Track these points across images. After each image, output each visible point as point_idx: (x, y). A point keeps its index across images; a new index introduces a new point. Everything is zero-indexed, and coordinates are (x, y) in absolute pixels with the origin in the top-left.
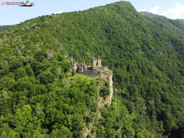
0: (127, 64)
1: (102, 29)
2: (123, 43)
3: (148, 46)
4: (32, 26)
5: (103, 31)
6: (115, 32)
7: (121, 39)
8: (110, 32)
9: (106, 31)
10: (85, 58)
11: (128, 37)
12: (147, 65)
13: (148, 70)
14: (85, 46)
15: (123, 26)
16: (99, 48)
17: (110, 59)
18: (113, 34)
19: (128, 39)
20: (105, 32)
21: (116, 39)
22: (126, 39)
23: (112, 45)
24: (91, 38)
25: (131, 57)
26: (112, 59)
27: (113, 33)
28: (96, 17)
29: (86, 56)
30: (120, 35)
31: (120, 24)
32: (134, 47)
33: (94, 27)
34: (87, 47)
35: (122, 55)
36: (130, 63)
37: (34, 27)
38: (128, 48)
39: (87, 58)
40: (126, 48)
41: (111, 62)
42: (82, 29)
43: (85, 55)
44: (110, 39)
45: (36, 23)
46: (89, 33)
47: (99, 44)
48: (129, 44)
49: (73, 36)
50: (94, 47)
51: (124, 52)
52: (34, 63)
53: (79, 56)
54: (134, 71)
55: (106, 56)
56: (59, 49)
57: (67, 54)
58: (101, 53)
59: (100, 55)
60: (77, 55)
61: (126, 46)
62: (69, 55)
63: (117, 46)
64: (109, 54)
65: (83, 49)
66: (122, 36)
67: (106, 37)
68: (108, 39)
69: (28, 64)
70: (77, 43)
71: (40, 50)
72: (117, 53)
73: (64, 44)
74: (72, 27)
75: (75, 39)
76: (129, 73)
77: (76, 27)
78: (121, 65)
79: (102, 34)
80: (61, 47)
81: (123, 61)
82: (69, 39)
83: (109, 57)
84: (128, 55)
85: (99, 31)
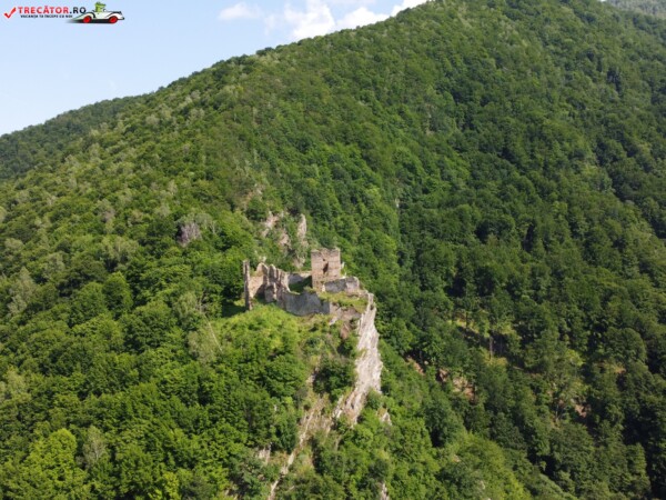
0: (528, 221)
1: (440, 89)
2: (520, 138)
3: (622, 140)
4: (182, 106)
5: (446, 98)
6: (491, 96)
7: (513, 121)
8: (471, 100)
9: (457, 96)
10: (359, 211)
11: (539, 113)
12: (610, 221)
13: (612, 240)
14: (364, 163)
15: (524, 68)
16: (425, 165)
17: (461, 206)
18: (482, 105)
19: (542, 122)
20: (455, 98)
21: (494, 121)
22: (533, 121)
23: (477, 148)
24: (395, 129)
25: (544, 193)
26: (466, 206)
27: (484, 102)
28: (419, 45)
29: (366, 204)
30: (509, 105)
31: (515, 62)
32: (564, 150)
33: (409, 85)
34: (374, 169)
35: (511, 186)
36: (538, 218)
38: (538, 156)
39: (368, 211)
40: (533, 157)
41: (461, 219)
42: (361, 99)
43: (360, 200)
44: (472, 127)
45: (196, 94)
46: (390, 109)
47: (426, 149)
48: (545, 139)
49: (322, 132)
50: (404, 165)
51: (521, 174)
52: (135, 264)
53: (337, 205)
54: (551, 249)
55: (446, 194)
56: (250, 194)
57: (278, 209)
58: (430, 184)
59: (426, 191)
60: (328, 204)
61: (532, 151)
62: (289, 210)
63: (497, 150)
64: (462, 184)
65: (354, 178)
66: (516, 112)
67: (454, 119)
68: (464, 127)
69: (120, 266)
70: (332, 160)
71: (169, 212)
72: (495, 179)
73: (278, 169)
74: (320, 96)
75: (330, 143)
76: (529, 256)
77: (339, 92)
78: (503, 228)
79: (440, 108)
80: (262, 183)
81: (512, 210)
82: (303, 146)
83: (457, 197)
84: (535, 186)
85: (427, 99)
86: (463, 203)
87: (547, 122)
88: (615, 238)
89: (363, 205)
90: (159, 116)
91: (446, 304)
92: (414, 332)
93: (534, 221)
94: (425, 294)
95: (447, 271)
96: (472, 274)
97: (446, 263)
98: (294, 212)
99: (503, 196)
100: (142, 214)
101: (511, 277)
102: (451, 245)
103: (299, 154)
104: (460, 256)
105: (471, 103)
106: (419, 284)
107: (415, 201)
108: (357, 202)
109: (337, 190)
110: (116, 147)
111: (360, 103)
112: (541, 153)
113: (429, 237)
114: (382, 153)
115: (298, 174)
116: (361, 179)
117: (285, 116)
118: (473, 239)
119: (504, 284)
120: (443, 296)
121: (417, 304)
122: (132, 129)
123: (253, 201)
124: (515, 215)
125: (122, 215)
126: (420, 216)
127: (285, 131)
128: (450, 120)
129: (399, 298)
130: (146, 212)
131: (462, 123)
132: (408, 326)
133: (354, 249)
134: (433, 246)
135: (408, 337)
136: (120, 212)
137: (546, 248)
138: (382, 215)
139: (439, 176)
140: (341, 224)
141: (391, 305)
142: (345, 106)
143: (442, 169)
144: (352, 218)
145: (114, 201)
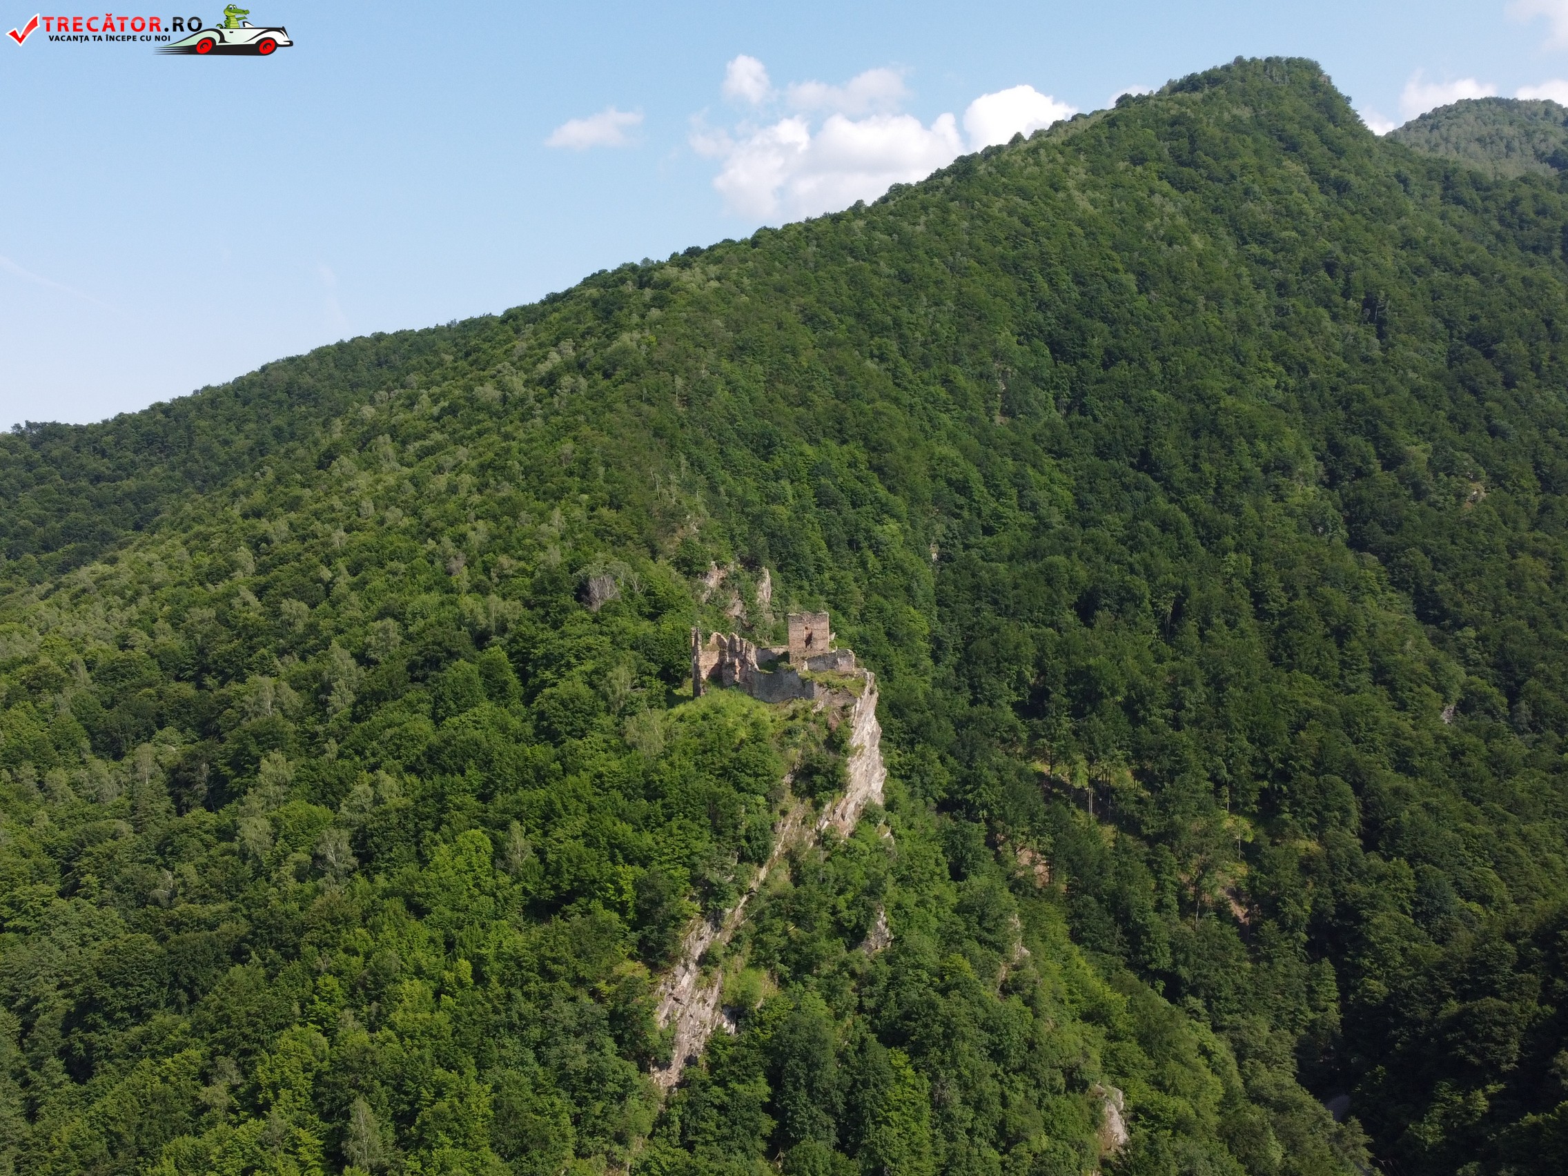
0: (1174, 588)
1: (1025, 335)
2: (1174, 431)
3: (1374, 436)
4: (544, 368)
5: (1035, 352)
6: (1122, 350)
7: (1162, 398)
8: (1084, 356)
9: (1056, 348)
10: (863, 564)
11: (1216, 383)
12: (1327, 590)
13: (1327, 624)
14: (874, 478)
15: (1191, 293)
16: (990, 481)
17: (1049, 559)
18: (1105, 366)
19: (1217, 400)
20: (1053, 351)
21: (1127, 399)
22: (1201, 399)
23: (1090, 449)
24: (933, 413)
25: (1210, 536)
26: (1060, 559)
27: (1110, 359)
28: (987, 248)
29: (876, 553)
30: (1156, 368)
31: (1175, 280)
32: (1256, 455)
33: (964, 329)
34: (891, 489)
35: (1147, 523)
36: (1192, 582)
37: (550, 381)
38: (1206, 467)
39: (879, 565)
40: (1195, 468)
41: (1049, 582)
42: (872, 356)
43: (865, 544)
44: (1083, 410)
45: (567, 346)
46: (925, 375)
47: (991, 451)
48: (1220, 434)
49: (798, 420)
50: (950, 482)
51: (1171, 501)
52: (521, 635)
53: (824, 553)
54: (1210, 639)
55: (1026, 536)
56: (680, 532)
57: (727, 557)
58: (998, 517)
59: (988, 531)
60: (808, 551)
61: (1196, 457)
62: (742, 560)
63: (1130, 454)
64: (1056, 518)
65: (854, 505)
66: (1170, 381)
67: (1051, 396)
68: (1069, 409)
69: (495, 638)
70: (816, 471)
71: (559, 559)
72: (1120, 509)
73: (722, 489)
74: (795, 353)
75: (813, 441)
76: (1168, 651)
77: (831, 344)
78: (1126, 599)
79: (1023, 371)
80: (698, 514)
81: (1147, 568)
82: (765, 447)
83: (1044, 542)
84: (1195, 524)
85: (996, 355)
86: (1054, 552)
87: (1229, 401)
88: (1334, 622)
89: (870, 553)
90: (501, 386)
91: (1012, 728)
92: (952, 772)
93: (1185, 590)
94: (975, 711)
95: (1019, 673)
96: (1063, 679)
97: (1016, 659)
98: (751, 564)
99: (1132, 542)
100: (514, 562)
101: (1132, 686)
102: (1028, 627)
103: (757, 461)
104: (1042, 649)
105: (1083, 363)
106: (968, 694)
107: (967, 547)
108: (859, 549)
109: (825, 526)
110: (427, 443)
111: (868, 363)
112: (1211, 461)
113: (988, 613)
114: (908, 459)
115: (754, 497)
116: (869, 508)
117: (733, 391)
118: (1070, 618)
119: (1119, 699)
120: (1010, 715)
121: (960, 724)
122: (453, 410)
123: (685, 543)
124: (1151, 576)
125: (478, 563)
126: (974, 576)
127: (732, 420)
128: (1042, 395)
129: (928, 714)
130: (520, 559)
131: (1065, 400)
132: (942, 760)
133: (852, 630)
134: (994, 630)
135: (942, 776)
136: (474, 559)
137: (1202, 635)
138: (904, 572)
139: (1014, 502)
140: (831, 586)
141: (915, 724)
142: (840, 371)
143: (1021, 490)
144: (850, 576)
145: (460, 540)
